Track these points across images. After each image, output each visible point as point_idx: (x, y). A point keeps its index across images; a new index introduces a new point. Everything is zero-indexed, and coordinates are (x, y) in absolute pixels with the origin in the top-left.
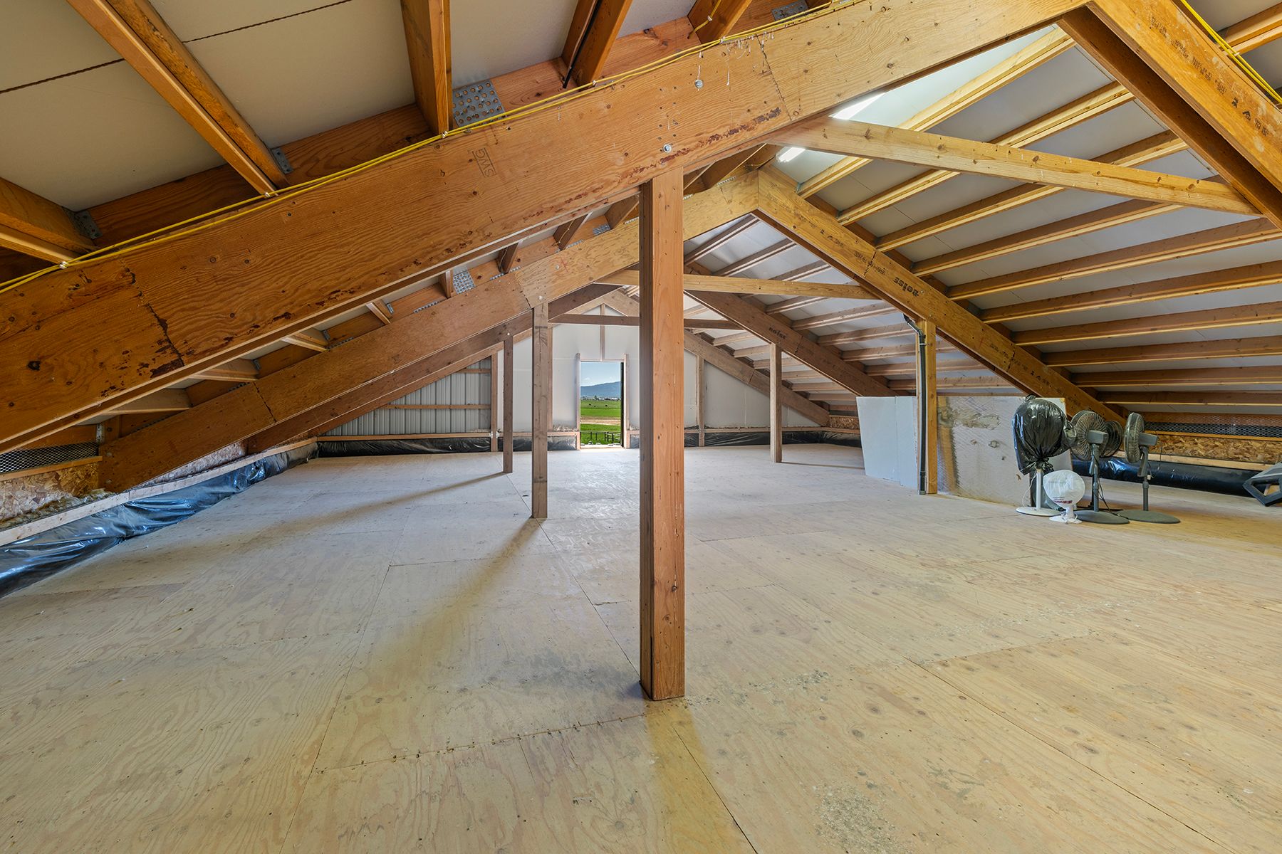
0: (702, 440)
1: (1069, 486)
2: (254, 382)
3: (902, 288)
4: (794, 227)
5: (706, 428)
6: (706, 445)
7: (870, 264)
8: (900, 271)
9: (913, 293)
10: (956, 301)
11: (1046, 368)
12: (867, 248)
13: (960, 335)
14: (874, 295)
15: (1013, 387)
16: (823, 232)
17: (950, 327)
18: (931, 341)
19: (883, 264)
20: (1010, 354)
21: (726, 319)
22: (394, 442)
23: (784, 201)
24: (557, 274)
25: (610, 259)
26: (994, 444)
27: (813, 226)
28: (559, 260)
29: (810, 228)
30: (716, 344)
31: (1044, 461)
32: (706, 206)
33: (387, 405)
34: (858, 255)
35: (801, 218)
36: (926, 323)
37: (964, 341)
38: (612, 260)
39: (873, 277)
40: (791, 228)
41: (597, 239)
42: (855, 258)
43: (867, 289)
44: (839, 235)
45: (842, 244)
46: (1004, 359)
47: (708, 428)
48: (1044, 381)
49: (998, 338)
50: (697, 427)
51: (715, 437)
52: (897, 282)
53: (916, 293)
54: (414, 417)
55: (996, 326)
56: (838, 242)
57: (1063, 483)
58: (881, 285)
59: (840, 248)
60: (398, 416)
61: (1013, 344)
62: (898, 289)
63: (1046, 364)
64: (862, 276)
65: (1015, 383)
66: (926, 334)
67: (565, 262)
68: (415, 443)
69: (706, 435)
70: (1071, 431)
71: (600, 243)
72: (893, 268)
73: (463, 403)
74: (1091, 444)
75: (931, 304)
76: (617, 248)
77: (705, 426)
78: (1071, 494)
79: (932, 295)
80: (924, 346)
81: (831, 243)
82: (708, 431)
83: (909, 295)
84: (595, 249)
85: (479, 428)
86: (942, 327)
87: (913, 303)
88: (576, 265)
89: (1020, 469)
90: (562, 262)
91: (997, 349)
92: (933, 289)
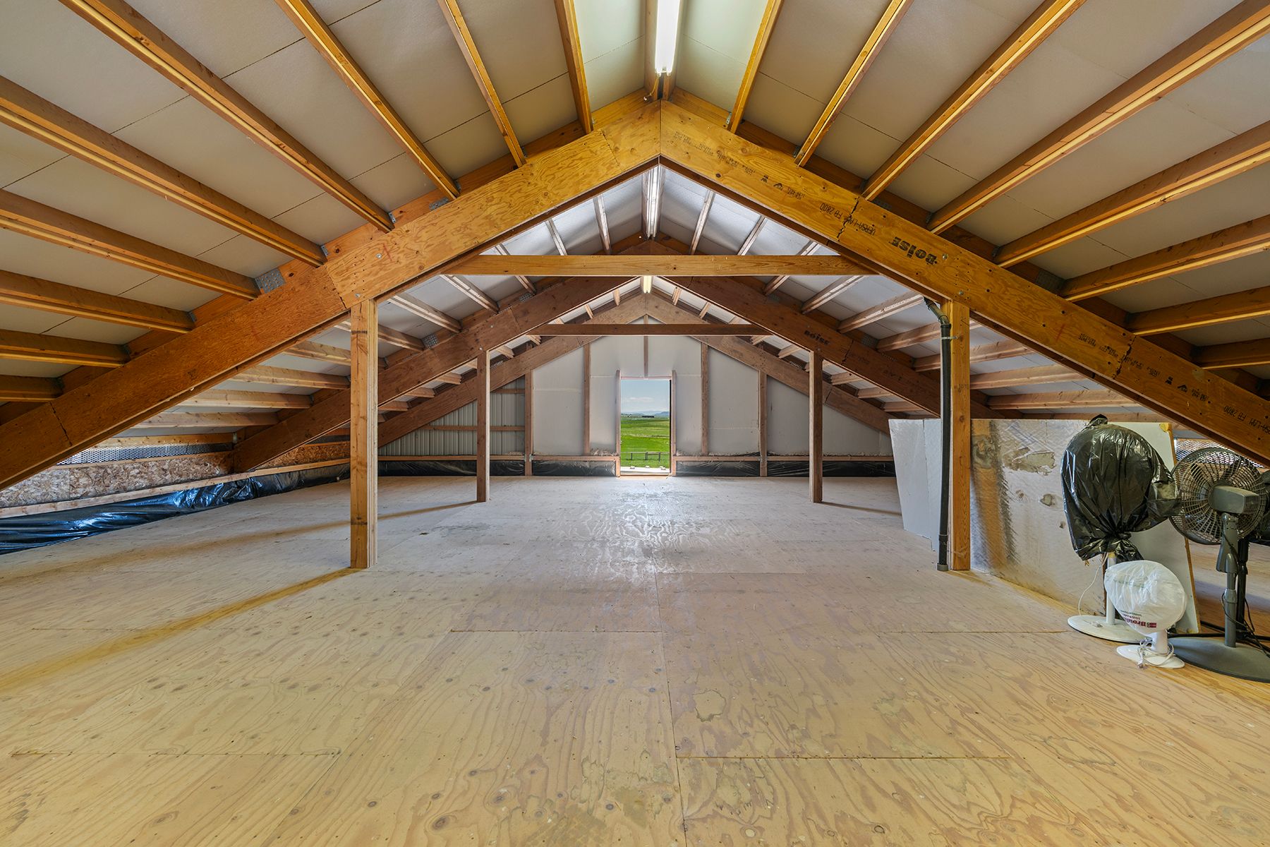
0: (763, 469)
1: (1149, 594)
2: (50, 401)
3: (906, 253)
4: (718, 176)
5: (769, 454)
6: (769, 475)
7: (848, 220)
8: (903, 228)
9: (927, 260)
10: (1009, 268)
11: (1199, 372)
12: (844, 197)
13: (1017, 322)
14: (865, 269)
15: (1138, 405)
16: (765, 178)
17: (997, 309)
18: (960, 333)
19: (871, 219)
20: (1122, 350)
21: (749, 323)
22: (431, 463)
23: (701, 140)
24: (380, 263)
25: (446, 240)
26: (1048, 500)
27: (749, 171)
28: (381, 246)
29: (745, 175)
30: (782, 355)
31: (1119, 538)
32: (581, 159)
33: (426, 426)
34: (827, 208)
35: (728, 161)
36: (952, 305)
37: (1026, 332)
38: (449, 241)
39: (855, 239)
40: (713, 178)
41: (430, 216)
42: (820, 214)
43: (851, 259)
44: (794, 181)
45: (799, 194)
46: (1108, 358)
47: (772, 455)
48: (1195, 394)
49: (1094, 324)
50: (758, 454)
51: (780, 466)
52: (896, 245)
53: (932, 260)
54: (453, 437)
55: (1091, 305)
56: (791, 192)
57: (1139, 586)
58: (869, 251)
59: (794, 200)
60: (438, 437)
61: (1128, 333)
62: (899, 255)
63: (1201, 365)
64: (834, 239)
65: (1137, 398)
66: (951, 322)
67: (389, 249)
68: (451, 464)
69: (770, 463)
70: (1168, 487)
71: (434, 222)
72: (891, 224)
73: (500, 425)
74: (1220, 513)
75: (961, 275)
76: (455, 226)
77: (768, 453)
78: (1153, 610)
79: (962, 261)
80: (949, 341)
81: (780, 194)
82: (771, 459)
83: (921, 264)
84: (426, 230)
85: (516, 451)
86: (983, 310)
87: (926, 274)
88: (403, 251)
89: (1075, 549)
90: (385, 249)
91: (1093, 343)
92: (966, 252)
